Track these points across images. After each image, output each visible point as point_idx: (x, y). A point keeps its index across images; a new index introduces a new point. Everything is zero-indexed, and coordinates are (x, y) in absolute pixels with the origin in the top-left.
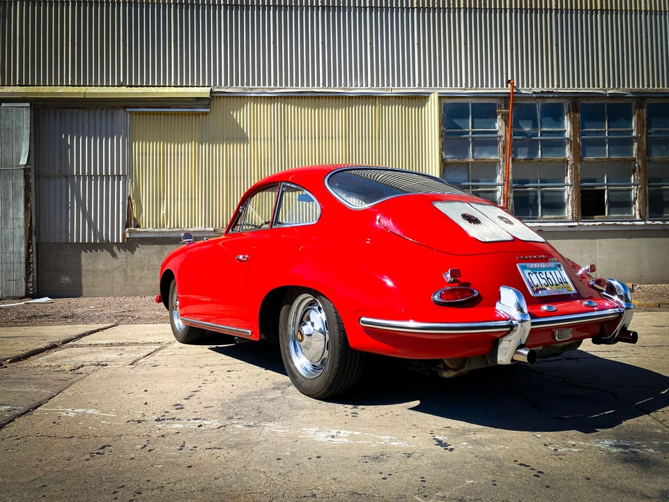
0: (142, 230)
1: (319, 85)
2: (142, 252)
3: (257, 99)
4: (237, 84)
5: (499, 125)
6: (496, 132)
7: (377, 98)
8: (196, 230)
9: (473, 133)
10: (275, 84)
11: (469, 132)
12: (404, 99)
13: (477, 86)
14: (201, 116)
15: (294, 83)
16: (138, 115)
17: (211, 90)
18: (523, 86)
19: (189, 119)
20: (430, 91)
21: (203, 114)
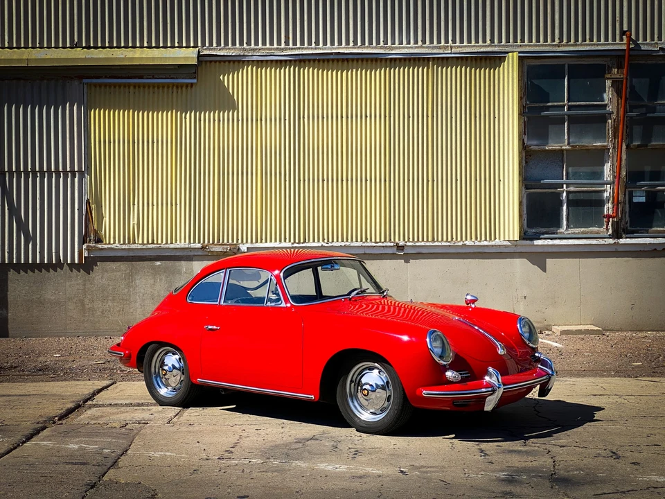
0: (106, 246)
1: (348, 43)
2: (103, 275)
3: (260, 64)
4: (234, 43)
5: (608, 96)
6: (605, 106)
7: (431, 60)
8: (178, 246)
9: (570, 108)
10: (287, 43)
11: (564, 106)
12: (469, 60)
13: (577, 40)
14: (184, 89)
15: (313, 40)
16: (98, 88)
17: (199, 52)
18: (645, 39)
19: (168, 92)
20: (507, 49)
21: (187, 86)
